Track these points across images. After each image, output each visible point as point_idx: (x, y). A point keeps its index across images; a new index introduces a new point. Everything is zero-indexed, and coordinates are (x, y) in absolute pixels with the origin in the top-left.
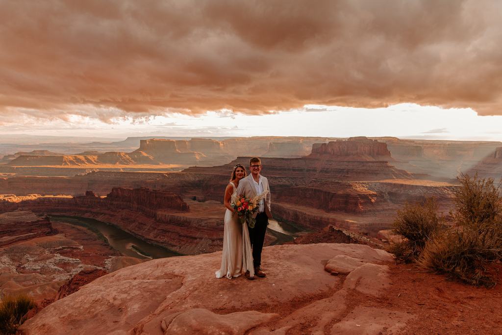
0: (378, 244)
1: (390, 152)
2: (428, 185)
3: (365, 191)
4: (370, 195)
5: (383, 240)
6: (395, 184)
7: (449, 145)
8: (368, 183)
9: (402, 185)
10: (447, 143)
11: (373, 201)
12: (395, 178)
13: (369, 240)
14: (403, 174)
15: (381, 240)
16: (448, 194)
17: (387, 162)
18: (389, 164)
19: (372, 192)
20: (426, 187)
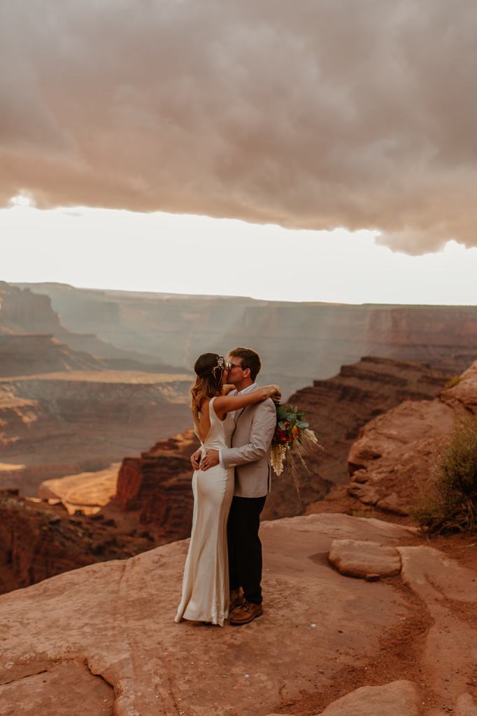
0: (41, 511)
1: (56, 315)
2: (134, 381)
3: (7, 400)
4: (19, 408)
5: (52, 501)
6: (69, 382)
7: (168, 300)
8: (14, 383)
9: (84, 384)
10: (166, 297)
11: (26, 419)
12: (68, 367)
13: (22, 504)
14: (87, 361)
15: (46, 501)
16: (170, 397)
17: (51, 336)
18: (56, 340)
19: (23, 402)
20: (130, 386)
